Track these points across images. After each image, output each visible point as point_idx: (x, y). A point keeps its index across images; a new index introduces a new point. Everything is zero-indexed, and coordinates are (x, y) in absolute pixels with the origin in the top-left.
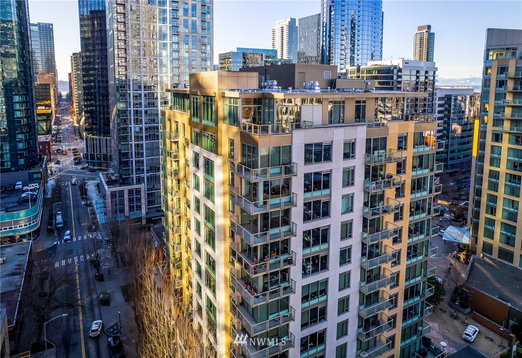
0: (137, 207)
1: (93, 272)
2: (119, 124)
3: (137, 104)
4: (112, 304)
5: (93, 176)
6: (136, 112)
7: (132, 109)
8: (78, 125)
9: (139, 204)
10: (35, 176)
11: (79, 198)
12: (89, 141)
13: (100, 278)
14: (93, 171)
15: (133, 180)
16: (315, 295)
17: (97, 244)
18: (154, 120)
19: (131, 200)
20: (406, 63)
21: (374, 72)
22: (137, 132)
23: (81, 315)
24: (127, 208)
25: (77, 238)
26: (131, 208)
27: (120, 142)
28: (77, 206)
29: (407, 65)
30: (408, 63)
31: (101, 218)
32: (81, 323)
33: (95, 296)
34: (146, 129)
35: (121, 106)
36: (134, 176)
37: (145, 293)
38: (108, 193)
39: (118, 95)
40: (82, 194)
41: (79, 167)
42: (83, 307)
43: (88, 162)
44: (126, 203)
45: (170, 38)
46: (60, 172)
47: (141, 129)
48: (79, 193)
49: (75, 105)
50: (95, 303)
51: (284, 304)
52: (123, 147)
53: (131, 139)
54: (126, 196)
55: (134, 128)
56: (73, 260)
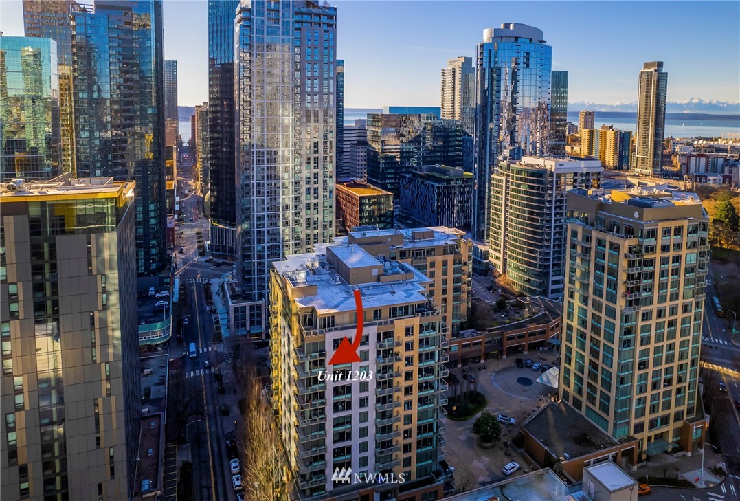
0: (257, 323)
1: (216, 386)
2: (243, 244)
3: (260, 225)
4: (231, 415)
5: (217, 273)
6: (259, 232)
7: (255, 230)
8: (202, 195)
9: (259, 319)
10: (165, 280)
11: (204, 301)
12: (214, 231)
13: (222, 391)
14: (217, 265)
15: (254, 295)
16: (342, 424)
17: (220, 358)
18: (276, 239)
19: (252, 316)
20: (560, 165)
21: (523, 173)
22: (260, 251)
23: (207, 421)
24: (248, 323)
25: (203, 350)
26: (252, 323)
27: (243, 260)
28: (202, 312)
29: (562, 167)
30: (563, 165)
31: (224, 333)
32: (207, 427)
33: (217, 408)
34: (268, 248)
35: (246, 226)
36: (256, 292)
37: (251, 411)
38: (232, 309)
39: (243, 217)
40: (207, 298)
41: (204, 259)
42: (209, 416)
43: (212, 255)
44: (248, 317)
45: (292, 161)
46: (184, 265)
47: (263, 248)
48: (203, 295)
49: (198, 165)
50: (218, 413)
51: (322, 427)
52: (246, 264)
53: (254, 257)
54: (248, 312)
55: (256, 246)
56: (200, 373)
